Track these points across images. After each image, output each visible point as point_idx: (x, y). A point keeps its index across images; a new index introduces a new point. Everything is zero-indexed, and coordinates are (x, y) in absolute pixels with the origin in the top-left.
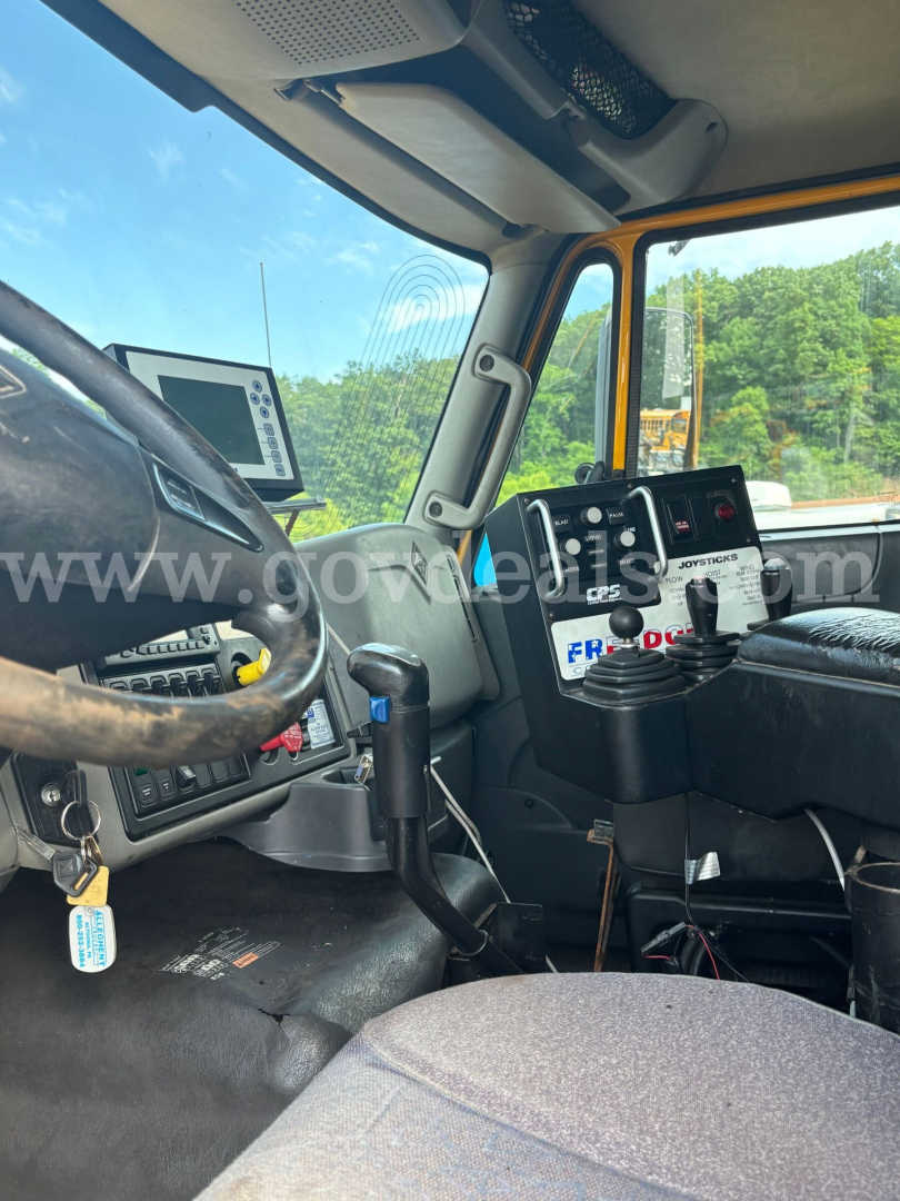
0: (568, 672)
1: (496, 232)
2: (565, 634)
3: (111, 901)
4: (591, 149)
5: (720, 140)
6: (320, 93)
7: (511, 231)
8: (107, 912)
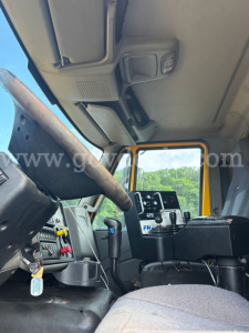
1: (107, 143)
2: (143, 223)
3: (43, 277)
4: (134, 127)
5: (157, 130)
6: (83, 106)
7: (111, 143)
8: (42, 280)
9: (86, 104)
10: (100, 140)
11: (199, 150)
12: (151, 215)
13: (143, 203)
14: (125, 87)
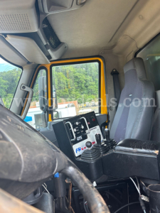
0: (77, 155)
1: (25, 63)
4: (49, 51)
5: (66, 50)
6: (2, 36)
7: (29, 63)
9: (5, 35)
10: (19, 61)
11: (97, 64)
12: (80, 137)
13: (74, 130)
14: (42, 17)
